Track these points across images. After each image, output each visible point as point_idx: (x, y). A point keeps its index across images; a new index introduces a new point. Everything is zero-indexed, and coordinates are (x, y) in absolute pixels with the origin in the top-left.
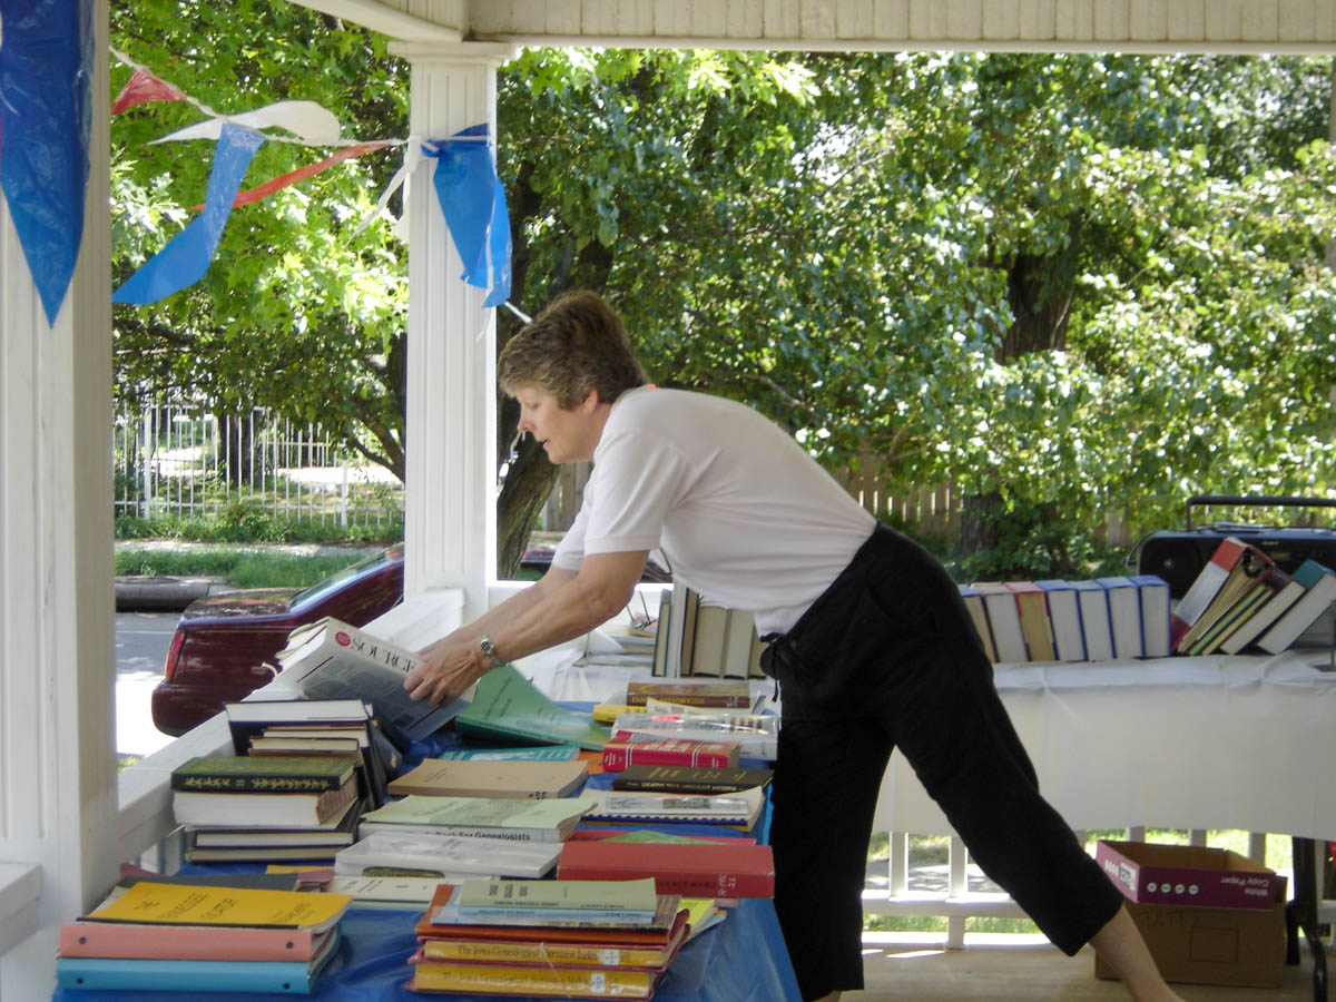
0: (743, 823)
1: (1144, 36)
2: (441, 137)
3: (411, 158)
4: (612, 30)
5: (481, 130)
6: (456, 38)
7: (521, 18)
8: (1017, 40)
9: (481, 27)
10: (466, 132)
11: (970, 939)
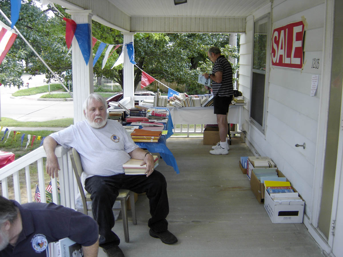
0: (166, 123)
1: (210, 31)
2: (127, 43)
3: (124, 46)
4: (147, 31)
5: (132, 43)
6: (129, 32)
7: (137, 29)
8: (195, 32)
9: (132, 30)
10: (130, 43)
11: (190, 136)
